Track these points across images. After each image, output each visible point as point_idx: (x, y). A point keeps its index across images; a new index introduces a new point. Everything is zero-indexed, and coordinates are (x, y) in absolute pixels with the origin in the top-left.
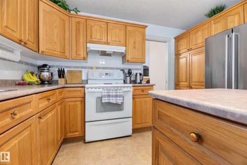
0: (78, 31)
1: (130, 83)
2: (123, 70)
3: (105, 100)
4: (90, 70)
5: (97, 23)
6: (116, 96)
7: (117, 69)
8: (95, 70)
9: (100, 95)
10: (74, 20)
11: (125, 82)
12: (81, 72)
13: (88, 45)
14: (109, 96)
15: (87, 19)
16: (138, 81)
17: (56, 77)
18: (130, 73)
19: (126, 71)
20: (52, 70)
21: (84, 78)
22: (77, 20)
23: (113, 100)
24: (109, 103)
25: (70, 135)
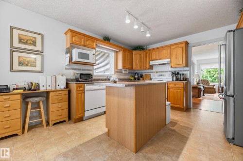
5: (154, 51)
8: (156, 73)
16: (181, 79)
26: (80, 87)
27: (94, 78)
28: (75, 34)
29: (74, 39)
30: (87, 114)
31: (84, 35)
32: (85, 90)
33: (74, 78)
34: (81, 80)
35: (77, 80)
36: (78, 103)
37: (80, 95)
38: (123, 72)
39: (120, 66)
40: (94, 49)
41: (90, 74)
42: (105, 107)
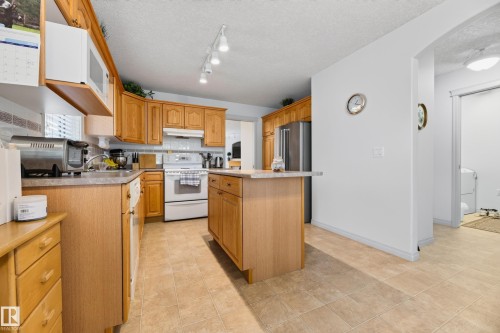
0: (153, 115)
1: (210, 167)
2: (201, 154)
3: (183, 182)
4: (165, 154)
5: (173, 107)
6: (193, 179)
7: (195, 152)
8: (170, 154)
9: (178, 178)
10: (151, 105)
11: (204, 166)
12: (154, 156)
13: (165, 130)
14: (186, 179)
15: (163, 103)
16: (218, 165)
17: (130, 161)
18: (209, 157)
19: (206, 155)
20: (126, 154)
21: (158, 162)
22: (152, 105)
23: (190, 183)
24: (187, 186)
25: (150, 214)
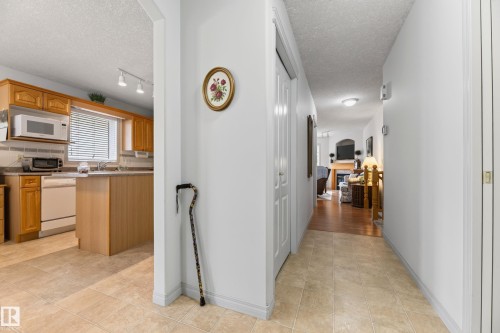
26: (30, 181)
27: (64, 166)
28: (22, 89)
29: (18, 97)
30: (45, 227)
31: (43, 91)
32: (42, 186)
33: (19, 165)
34: (35, 169)
35: (25, 169)
36: (25, 209)
37: (30, 195)
38: (137, 155)
39: (129, 146)
40: (66, 114)
41: (56, 160)
42: (74, 218)
